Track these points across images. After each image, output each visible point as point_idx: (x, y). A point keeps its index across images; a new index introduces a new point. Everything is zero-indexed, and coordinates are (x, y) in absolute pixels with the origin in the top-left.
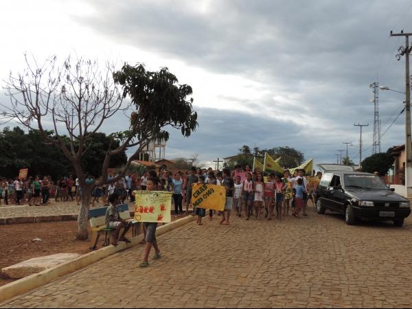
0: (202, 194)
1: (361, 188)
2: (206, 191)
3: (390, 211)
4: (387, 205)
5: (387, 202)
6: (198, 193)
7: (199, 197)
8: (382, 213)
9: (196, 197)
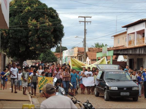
0: (43, 82)
1: (114, 80)
2: (45, 81)
3: (127, 92)
4: (125, 89)
5: (125, 87)
6: (41, 82)
7: (41, 84)
8: (122, 94)
9: (40, 84)
